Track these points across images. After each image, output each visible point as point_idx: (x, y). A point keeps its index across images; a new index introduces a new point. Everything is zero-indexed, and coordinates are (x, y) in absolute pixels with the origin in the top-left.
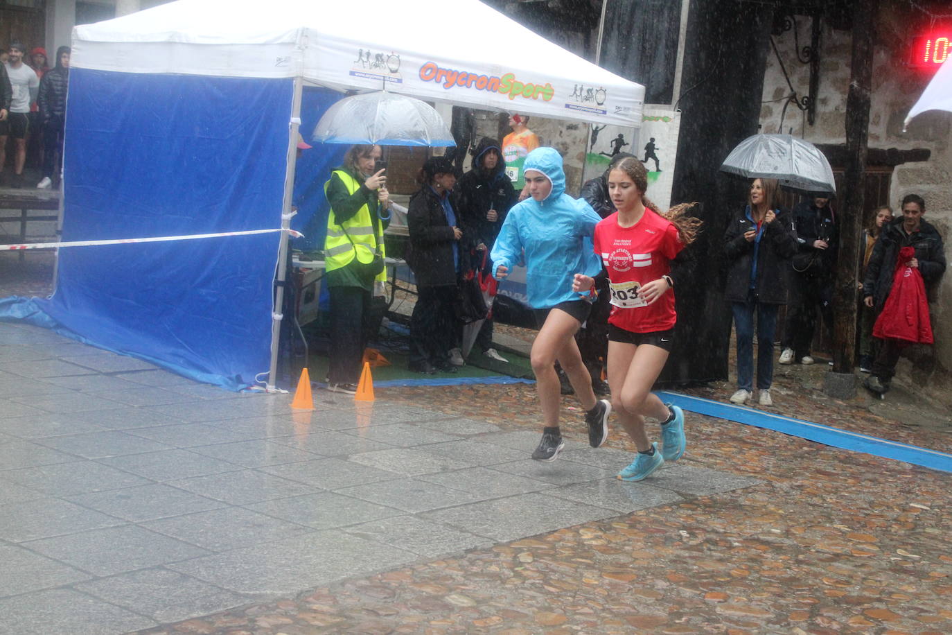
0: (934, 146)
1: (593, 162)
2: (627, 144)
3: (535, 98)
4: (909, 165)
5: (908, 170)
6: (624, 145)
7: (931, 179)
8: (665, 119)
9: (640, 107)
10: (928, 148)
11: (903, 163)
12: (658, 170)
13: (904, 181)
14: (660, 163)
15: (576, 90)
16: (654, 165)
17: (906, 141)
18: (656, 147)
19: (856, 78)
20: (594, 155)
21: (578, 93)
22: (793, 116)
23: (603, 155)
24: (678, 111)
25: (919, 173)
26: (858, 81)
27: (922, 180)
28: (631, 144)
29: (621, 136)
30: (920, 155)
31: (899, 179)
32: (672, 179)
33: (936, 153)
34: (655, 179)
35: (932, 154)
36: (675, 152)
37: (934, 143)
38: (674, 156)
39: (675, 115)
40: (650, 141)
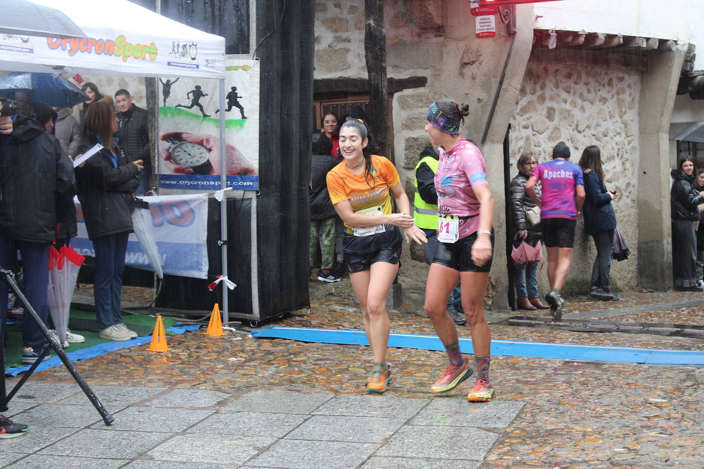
0: (429, 73)
1: (169, 115)
2: (207, 95)
3: (144, 59)
4: (407, 92)
5: (408, 96)
6: (203, 96)
8: (245, 68)
9: (222, 58)
10: (424, 75)
11: (402, 90)
12: (244, 117)
13: (404, 105)
14: (245, 110)
15: (174, 46)
16: (240, 113)
17: (403, 70)
18: (238, 95)
19: (372, 17)
20: (170, 108)
21: (176, 49)
23: (180, 108)
24: (257, 59)
25: (419, 98)
26: (374, 20)
27: (422, 104)
28: (210, 94)
29: (198, 88)
30: (419, 82)
31: (399, 104)
32: (258, 125)
33: (433, 79)
34: (242, 126)
35: (429, 80)
36: (258, 98)
37: (429, 70)
38: (258, 103)
39: (254, 63)
40: (231, 91)
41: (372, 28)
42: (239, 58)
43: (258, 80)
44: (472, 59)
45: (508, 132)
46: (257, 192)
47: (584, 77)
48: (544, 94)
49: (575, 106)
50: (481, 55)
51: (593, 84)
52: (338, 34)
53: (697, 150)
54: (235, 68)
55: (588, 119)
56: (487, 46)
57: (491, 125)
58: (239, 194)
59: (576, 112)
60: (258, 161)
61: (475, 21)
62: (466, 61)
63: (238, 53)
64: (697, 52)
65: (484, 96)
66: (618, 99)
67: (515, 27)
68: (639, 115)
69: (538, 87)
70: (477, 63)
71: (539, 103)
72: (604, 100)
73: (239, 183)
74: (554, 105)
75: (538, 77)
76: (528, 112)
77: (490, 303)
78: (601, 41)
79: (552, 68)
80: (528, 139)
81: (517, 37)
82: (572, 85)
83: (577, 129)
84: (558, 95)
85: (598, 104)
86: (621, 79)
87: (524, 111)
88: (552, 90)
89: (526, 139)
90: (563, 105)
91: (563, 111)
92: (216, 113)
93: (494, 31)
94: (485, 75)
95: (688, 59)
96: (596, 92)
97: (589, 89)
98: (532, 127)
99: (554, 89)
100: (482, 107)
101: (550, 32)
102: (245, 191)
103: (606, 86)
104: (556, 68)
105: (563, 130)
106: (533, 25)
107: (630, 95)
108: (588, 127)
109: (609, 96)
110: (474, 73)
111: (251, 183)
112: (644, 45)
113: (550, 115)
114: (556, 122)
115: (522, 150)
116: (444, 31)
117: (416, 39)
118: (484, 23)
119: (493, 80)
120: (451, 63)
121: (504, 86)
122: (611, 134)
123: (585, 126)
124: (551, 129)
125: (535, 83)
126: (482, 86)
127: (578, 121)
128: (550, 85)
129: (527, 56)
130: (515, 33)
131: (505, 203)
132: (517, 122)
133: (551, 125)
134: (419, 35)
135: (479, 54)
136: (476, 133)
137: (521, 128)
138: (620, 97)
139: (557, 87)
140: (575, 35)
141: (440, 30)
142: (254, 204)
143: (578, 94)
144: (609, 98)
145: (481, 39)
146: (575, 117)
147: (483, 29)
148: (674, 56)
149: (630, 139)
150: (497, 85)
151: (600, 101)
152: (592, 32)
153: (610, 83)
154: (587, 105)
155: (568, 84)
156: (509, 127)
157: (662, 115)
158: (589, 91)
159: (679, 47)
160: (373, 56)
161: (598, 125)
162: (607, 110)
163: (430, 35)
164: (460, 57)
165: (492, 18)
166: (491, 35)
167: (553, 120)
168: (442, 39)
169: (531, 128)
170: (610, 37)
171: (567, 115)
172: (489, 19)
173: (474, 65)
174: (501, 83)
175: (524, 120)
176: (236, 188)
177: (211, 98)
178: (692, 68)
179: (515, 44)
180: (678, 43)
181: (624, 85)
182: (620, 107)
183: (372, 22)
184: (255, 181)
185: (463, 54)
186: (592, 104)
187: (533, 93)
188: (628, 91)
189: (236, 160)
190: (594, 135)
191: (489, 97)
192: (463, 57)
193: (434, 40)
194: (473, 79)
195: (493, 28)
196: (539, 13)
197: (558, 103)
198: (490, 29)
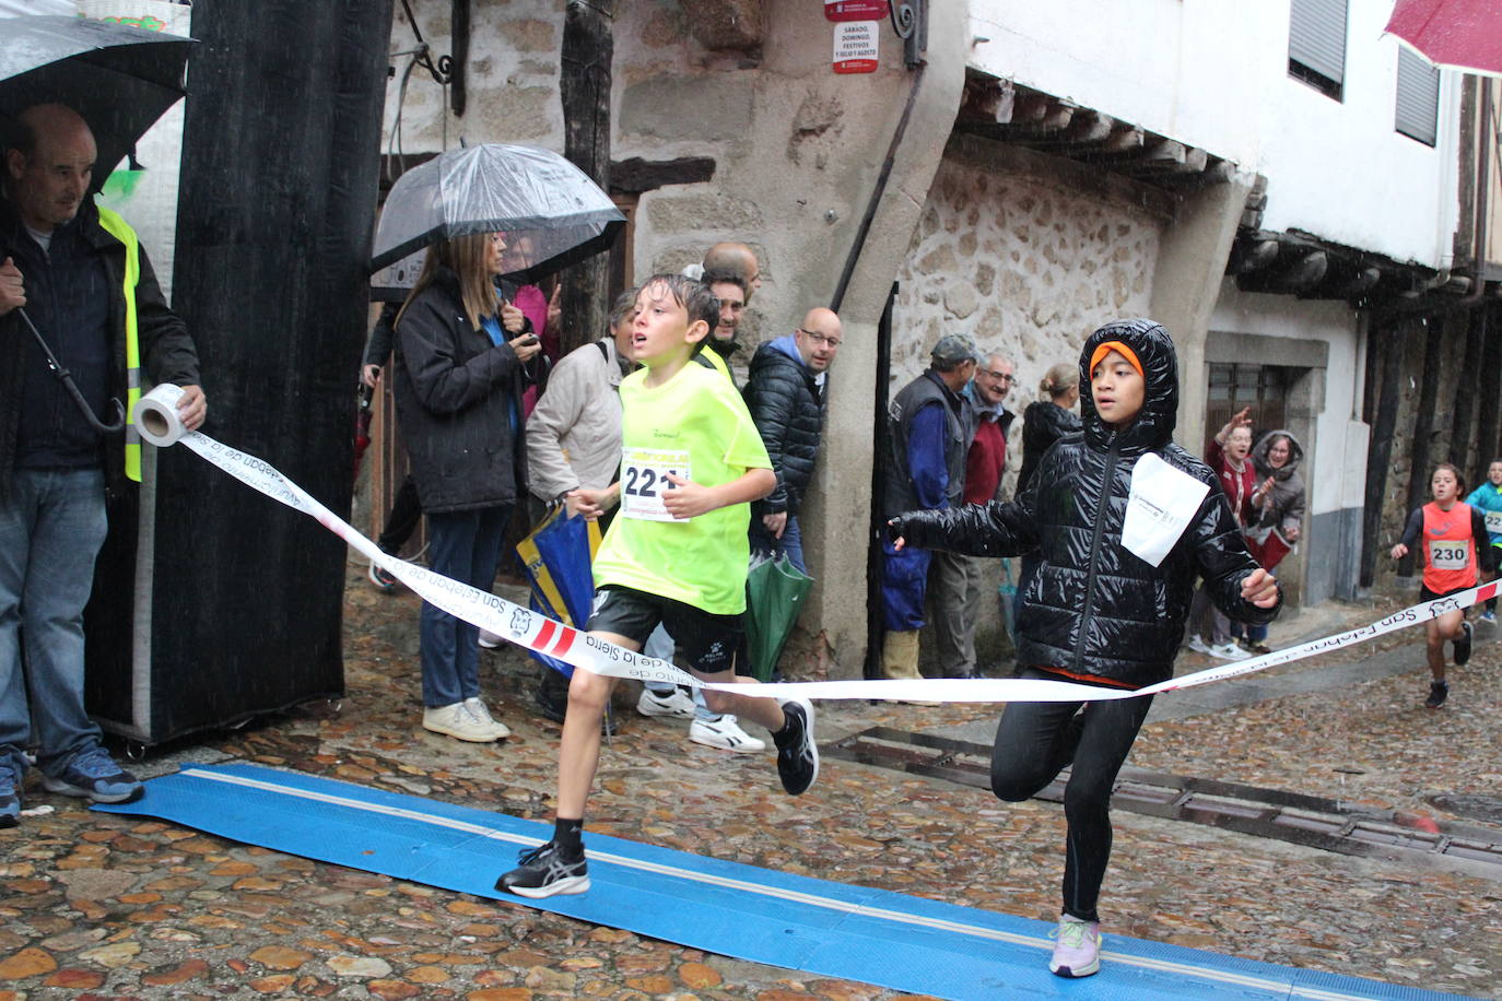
0: (722, 151)
4: (670, 191)
5: (670, 201)
7: (719, 219)
10: (710, 155)
11: (658, 187)
12: (136, 167)
13: (660, 221)
17: (664, 141)
22: (421, 99)
24: (183, 2)
25: (695, 206)
27: (700, 221)
30: (698, 170)
31: (651, 218)
32: (176, 192)
33: (728, 164)
34: (129, 190)
35: (720, 167)
37: (722, 143)
38: (179, 127)
39: (173, 12)
41: (577, 14)
44: (820, 122)
45: (891, 302)
47: (1055, 212)
48: (974, 233)
49: (1034, 271)
50: (841, 113)
51: (1071, 232)
52: (529, 56)
53: (1237, 386)
55: (1058, 301)
56: (856, 92)
57: (853, 279)
59: (1035, 282)
61: (832, 34)
62: (805, 125)
64: (1269, 192)
65: (840, 209)
66: (1116, 270)
67: (924, 50)
69: (963, 217)
70: (830, 131)
71: (960, 252)
72: (1088, 266)
74: (992, 260)
75: (965, 196)
76: (939, 267)
78: (1101, 131)
79: (993, 182)
80: (933, 325)
81: (928, 75)
82: (1033, 226)
83: (1034, 317)
84: (1003, 242)
85: (1078, 274)
86: (1124, 230)
87: (930, 264)
88: (991, 229)
89: (931, 326)
90: (1012, 265)
91: (1009, 276)
93: (874, 57)
94: (848, 161)
95: (1254, 205)
96: (1075, 247)
97: (1063, 240)
98: (945, 301)
99: (996, 228)
100: (835, 234)
101: (1001, 83)
103: (1096, 239)
104: (1002, 184)
105: (1007, 316)
106: (965, 57)
107: (1138, 264)
108: (1056, 316)
109: (1099, 260)
110: (822, 154)
112: (1182, 159)
113: (984, 281)
114: (994, 298)
115: (919, 349)
116: (760, 57)
117: (698, 73)
118: (853, 38)
119: (865, 172)
120: (772, 130)
121: (890, 188)
123: (1051, 312)
124: (982, 312)
125: (957, 209)
127: (1037, 303)
128: (987, 218)
129: (945, 129)
130: (922, 65)
131: (872, 462)
132: (914, 286)
133: (985, 302)
134: (705, 64)
135: (836, 111)
136: (818, 296)
137: (922, 300)
138: (1120, 265)
139: (1001, 224)
140: (1054, 105)
141: (750, 52)
143: (1042, 246)
144: (1099, 265)
145: (842, 77)
146: (1033, 292)
147: (850, 54)
148: (1228, 193)
150: (874, 184)
151: (1082, 267)
152: (1086, 106)
153: (1103, 235)
154: (1057, 271)
155: (1023, 222)
156: (895, 288)
157: (1196, 309)
158: (1063, 244)
159: (1239, 177)
160: (578, 82)
161: (1074, 316)
162: (1094, 289)
163: (730, 63)
164: (793, 115)
165: (872, 27)
166: (868, 67)
167: (989, 294)
168: (752, 74)
169: (941, 304)
170: (1121, 128)
171: (1017, 286)
172: (865, 29)
173: (824, 135)
174: (883, 181)
175: (928, 284)
178: (1258, 224)
179: (923, 91)
180: (1239, 168)
181: (1128, 242)
182: (1118, 285)
183: (580, 1)
185: (801, 108)
186: (1067, 270)
187: (952, 230)
188: (1135, 256)
190: (1065, 335)
191: (853, 211)
192: (798, 115)
193: (740, 75)
194: (820, 168)
195: (874, 52)
196: (976, 30)
197: (1000, 258)
198: (866, 53)
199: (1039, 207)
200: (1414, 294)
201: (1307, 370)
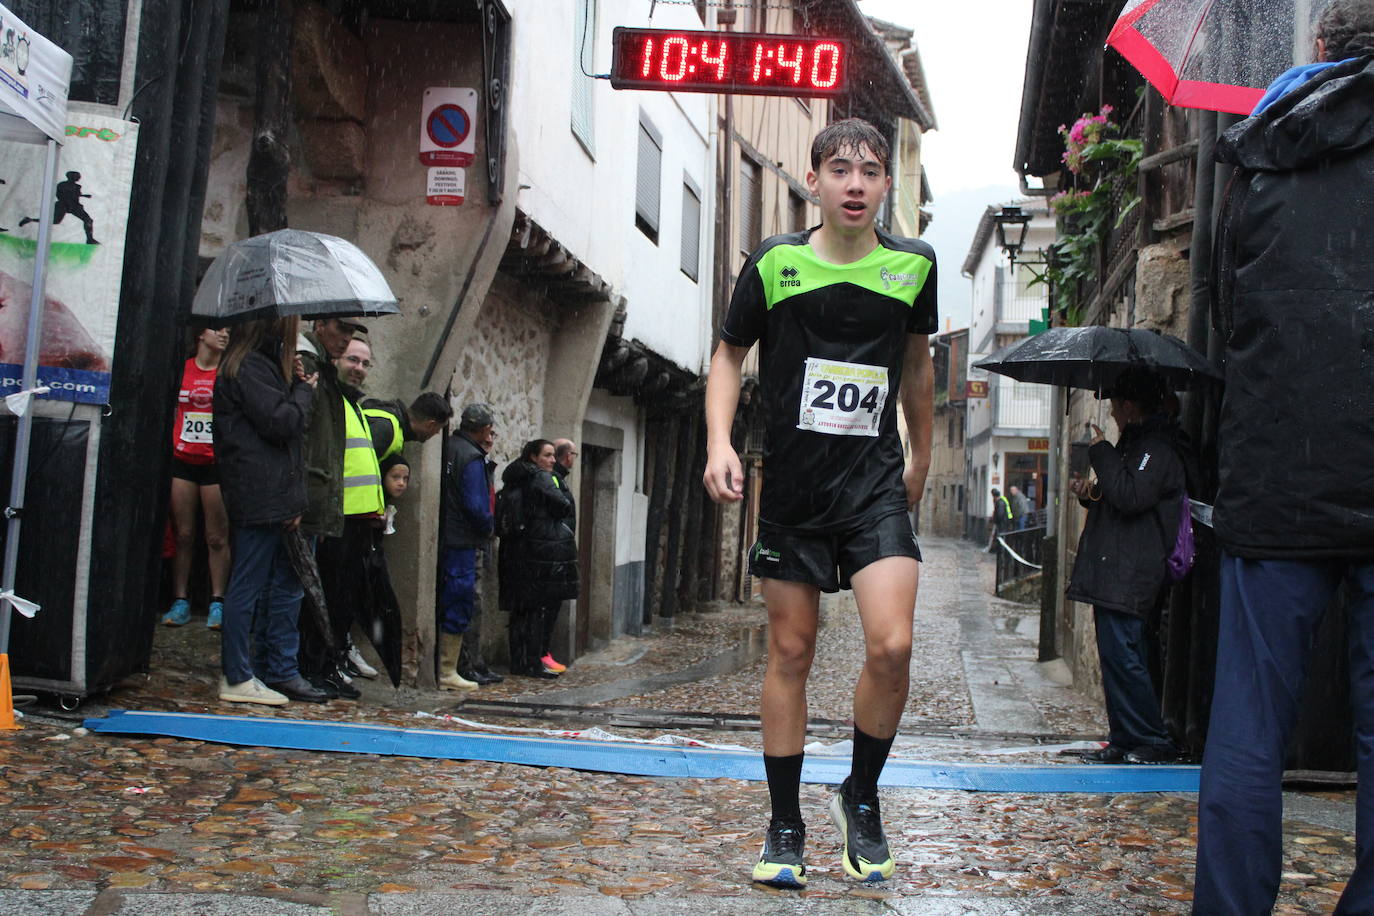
2: (3, 182)
8: (103, 135)
9: (64, 98)
12: (91, 241)
14: (95, 225)
16: (82, 231)
18: (83, 191)
19: (271, 125)
24: (132, 120)
26: (274, 132)
32: (121, 262)
34: (84, 259)
36: (128, 205)
38: (125, 214)
39: (126, 127)
40: (66, 179)
41: (267, 146)
42: (93, 111)
43: (129, 164)
44: (416, 240)
46: (105, 409)
47: (503, 318)
49: (490, 363)
50: (433, 234)
51: (508, 335)
54: (81, 132)
55: (500, 386)
56: (446, 219)
57: (440, 359)
58: (60, 409)
60: (113, 341)
61: (426, 175)
62: (404, 240)
63: (91, 99)
64: (628, 309)
65: (433, 306)
66: (527, 364)
67: (502, 192)
68: (545, 393)
70: (423, 247)
72: (514, 361)
73: (65, 386)
77: (415, 674)
81: (501, 208)
82: (491, 327)
84: (477, 338)
85: (508, 364)
86: (533, 335)
90: (480, 357)
91: (479, 365)
92: (21, 224)
93: (462, 194)
94: (437, 270)
95: (619, 319)
96: (509, 346)
97: (504, 340)
100: (428, 324)
101: (527, 219)
102: (76, 404)
103: (519, 341)
106: (516, 199)
107: (538, 361)
108: (499, 399)
109: (519, 355)
110: (417, 264)
111: (93, 388)
112: (591, 282)
113: (466, 372)
114: (471, 382)
116: (363, 187)
118: (443, 179)
119: (453, 279)
120: (374, 243)
121: (470, 292)
122: (518, 416)
123: (497, 396)
124: (465, 392)
126: (430, 288)
127: (491, 386)
130: (501, 201)
133: (467, 384)
134: (312, 189)
135: (429, 232)
136: (412, 369)
138: (529, 361)
141: (354, 183)
142: (95, 435)
143: (494, 343)
144: (519, 361)
145: (435, 207)
146: (489, 378)
147: (441, 191)
148: (605, 309)
149: (533, 427)
150: (460, 289)
151: (512, 361)
152: (557, 240)
153: (521, 339)
158: (504, 345)
159: (613, 297)
162: (517, 379)
163: (336, 190)
164: (392, 233)
165: (460, 173)
166: (454, 201)
168: (357, 200)
172: (453, 173)
173: (418, 250)
174: (466, 286)
176: (54, 395)
177: (12, 190)
178: (619, 335)
179: (497, 222)
180: (613, 292)
181: (533, 344)
182: (528, 377)
183: (269, 135)
184: (102, 383)
185: (399, 228)
186: (505, 364)
188: (537, 356)
189: (64, 332)
191: (444, 307)
192: (397, 233)
193: (345, 200)
194: (416, 273)
195: (460, 190)
196: (522, 181)
197: (475, 352)
198: (454, 191)
199: (495, 313)
200: (682, 394)
201: (613, 451)
